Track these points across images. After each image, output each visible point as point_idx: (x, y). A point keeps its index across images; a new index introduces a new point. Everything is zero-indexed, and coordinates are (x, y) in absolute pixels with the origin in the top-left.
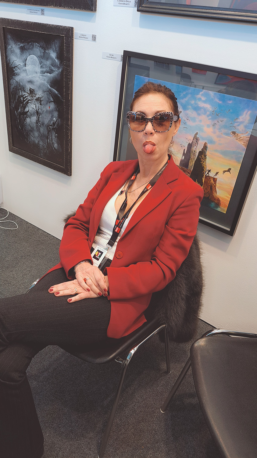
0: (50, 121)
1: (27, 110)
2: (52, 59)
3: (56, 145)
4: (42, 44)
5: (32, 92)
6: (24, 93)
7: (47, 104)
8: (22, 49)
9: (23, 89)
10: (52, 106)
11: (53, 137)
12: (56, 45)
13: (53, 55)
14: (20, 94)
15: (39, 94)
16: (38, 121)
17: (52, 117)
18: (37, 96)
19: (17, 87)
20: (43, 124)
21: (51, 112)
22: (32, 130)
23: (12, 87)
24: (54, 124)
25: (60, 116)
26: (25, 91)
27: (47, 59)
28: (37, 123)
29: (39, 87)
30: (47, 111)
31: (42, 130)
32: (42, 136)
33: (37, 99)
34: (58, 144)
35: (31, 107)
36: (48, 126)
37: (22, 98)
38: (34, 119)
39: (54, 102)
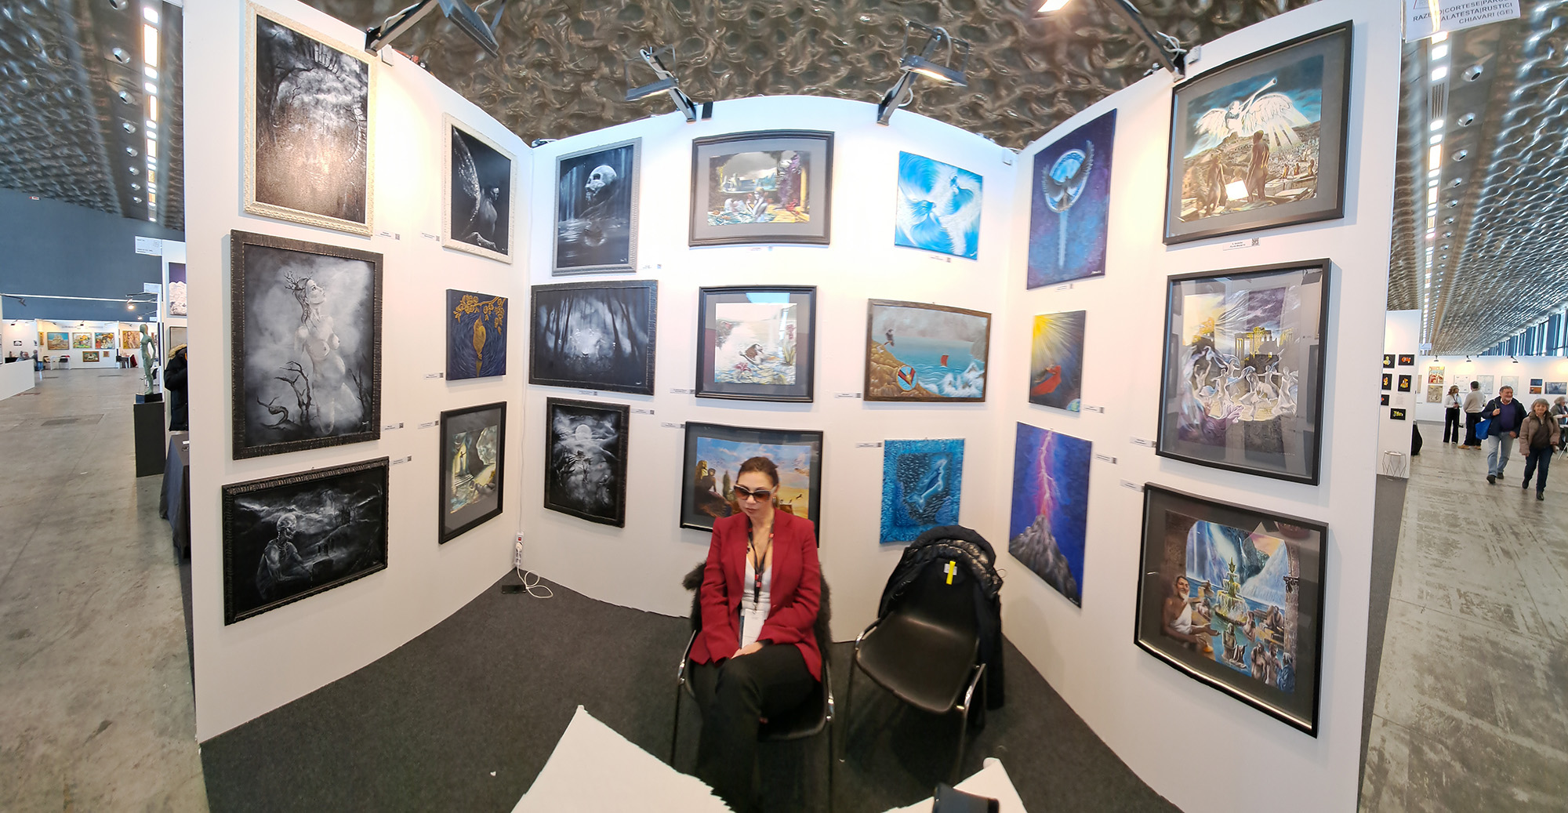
0: (601, 478)
1: (572, 469)
2: (606, 428)
3: (606, 500)
4: (595, 417)
5: (580, 454)
6: (570, 455)
7: (597, 463)
8: (572, 421)
9: (570, 451)
10: (604, 465)
11: (604, 492)
12: (613, 417)
13: (608, 425)
14: (566, 455)
15: (589, 456)
16: (586, 478)
17: (604, 474)
18: (586, 458)
19: (562, 450)
20: (591, 481)
21: (602, 470)
22: (577, 487)
23: (556, 449)
24: (605, 480)
25: (613, 473)
26: (571, 453)
27: (601, 428)
28: (583, 480)
29: (589, 450)
30: (596, 470)
31: (589, 487)
32: (588, 493)
33: (585, 460)
34: (609, 498)
35: (578, 467)
36: (597, 483)
37: (567, 460)
38: (581, 477)
39: (607, 461)
